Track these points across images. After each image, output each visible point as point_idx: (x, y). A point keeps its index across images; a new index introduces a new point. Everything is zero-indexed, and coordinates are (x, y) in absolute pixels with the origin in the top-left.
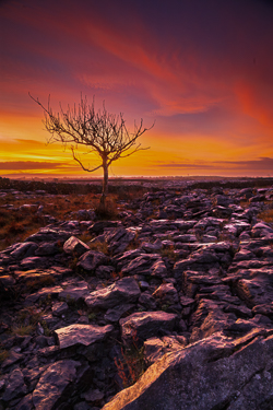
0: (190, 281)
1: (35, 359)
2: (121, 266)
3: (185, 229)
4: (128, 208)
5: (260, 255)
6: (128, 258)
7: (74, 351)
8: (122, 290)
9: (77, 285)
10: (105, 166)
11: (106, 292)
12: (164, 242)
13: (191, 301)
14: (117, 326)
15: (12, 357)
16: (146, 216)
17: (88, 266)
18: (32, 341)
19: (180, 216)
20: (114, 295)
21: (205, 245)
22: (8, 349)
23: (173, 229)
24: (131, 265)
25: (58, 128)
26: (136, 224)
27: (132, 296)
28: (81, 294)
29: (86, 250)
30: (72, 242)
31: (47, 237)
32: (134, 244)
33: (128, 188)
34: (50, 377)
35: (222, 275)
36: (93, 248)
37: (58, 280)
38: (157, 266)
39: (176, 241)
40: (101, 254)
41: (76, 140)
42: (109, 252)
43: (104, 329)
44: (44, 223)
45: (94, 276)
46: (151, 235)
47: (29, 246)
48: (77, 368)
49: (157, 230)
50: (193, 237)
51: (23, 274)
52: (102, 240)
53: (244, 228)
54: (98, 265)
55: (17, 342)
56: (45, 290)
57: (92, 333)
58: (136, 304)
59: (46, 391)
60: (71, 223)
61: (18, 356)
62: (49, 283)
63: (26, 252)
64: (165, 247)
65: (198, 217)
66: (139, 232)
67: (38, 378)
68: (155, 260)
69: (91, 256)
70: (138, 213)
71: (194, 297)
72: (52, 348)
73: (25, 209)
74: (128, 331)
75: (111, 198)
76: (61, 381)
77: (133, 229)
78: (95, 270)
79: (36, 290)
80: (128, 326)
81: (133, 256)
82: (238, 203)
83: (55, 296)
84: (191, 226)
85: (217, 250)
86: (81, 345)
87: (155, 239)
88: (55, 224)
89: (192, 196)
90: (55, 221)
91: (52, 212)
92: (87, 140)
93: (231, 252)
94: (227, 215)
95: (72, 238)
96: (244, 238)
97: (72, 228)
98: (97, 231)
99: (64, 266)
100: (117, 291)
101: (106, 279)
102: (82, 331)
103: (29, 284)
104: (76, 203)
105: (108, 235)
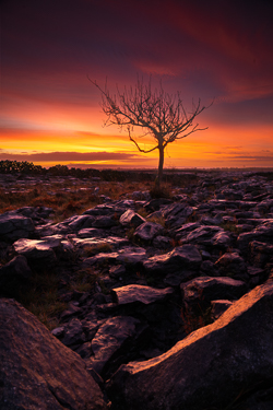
0: (258, 251)
1: (93, 313)
2: (180, 237)
3: (249, 207)
4: (182, 192)
6: (188, 230)
7: (131, 308)
8: (183, 255)
9: (135, 251)
11: (166, 257)
12: (225, 218)
13: (260, 270)
14: (178, 291)
15: (71, 309)
16: (202, 199)
17: (144, 235)
18: (89, 298)
19: (239, 198)
20: (173, 259)
21: (272, 220)
22: (67, 302)
23: (233, 208)
24: (190, 236)
26: (192, 205)
27: (193, 263)
28: (139, 259)
29: (143, 222)
30: (128, 215)
31: (104, 211)
32: (193, 217)
33: (183, 177)
34: (108, 329)
37: (117, 247)
38: (220, 235)
39: (237, 217)
40: (160, 227)
42: (167, 225)
43: (165, 291)
44: (103, 201)
45: (152, 245)
46: (209, 212)
47: (86, 219)
48: (137, 325)
49: (217, 207)
50: (257, 214)
51: (81, 240)
52: (160, 214)
54: (155, 236)
55: (76, 297)
56: (102, 255)
57: (151, 293)
58: (197, 270)
59: (105, 341)
60: (126, 201)
61: (76, 309)
62: (106, 249)
63: (82, 224)
64: (226, 222)
65: (260, 200)
67: (96, 329)
68: (217, 231)
69: (148, 227)
70: (194, 196)
71: (262, 267)
72: (110, 305)
73: (80, 191)
74: (191, 294)
75: (165, 185)
76: (120, 334)
78: (152, 240)
79: (94, 255)
80: (192, 289)
81: (194, 228)
83: (112, 261)
84: (254, 206)
86: (140, 303)
87: (214, 215)
88: (110, 202)
89: (251, 182)
90: (110, 200)
91: (107, 194)
95: (129, 211)
97: (128, 206)
99: (121, 237)
100: (178, 256)
101: (165, 248)
102: (141, 290)
103: (86, 249)
104: (130, 188)
105: (165, 209)
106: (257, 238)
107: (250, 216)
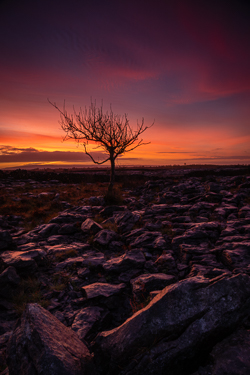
0: (184, 252)
1: (70, 306)
2: (129, 242)
3: (181, 212)
4: (131, 194)
5: (242, 232)
6: (136, 235)
7: (96, 301)
8: (131, 258)
9: (96, 256)
10: (112, 159)
11: (119, 260)
12: (164, 222)
13: (185, 266)
14: (129, 285)
15: (53, 305)
16: (148, 202)
17: (102, 242)
18: (65, 295)
19: (177, 201)
20: (125, 262)
21: (197, 225)
22: (49, 299)
23: (171, 212)
24: (137, 240)
25: (71, 127)
26: (139, 208)
27: (139, 263)
28: (99, 262)
29: (100, 229)
30: (88, 223)
31: (67, 219)
32: (139, 224)
33: (131, 177)
34: (82, 317)
35: (210, 247)
36: (105, 228)
37: (81, 252)
38: (158, 240)
39: (173, 221)
40: (113, 232)
41: (87, 137)
42: (119, 231)
43: (120, 286)
44: (62, 208)
45: (109, 250)
46: (152, 217)
47: (53, 226)
48: (101, 312)
49: (158, 213)
50: (188, 218)
51: (52, 248)
52: (113, 221)
53: (232, 211)
54: (110, 241)
55: (55, 295)
56: (70, 260)
57: (110, 288)
58: (142, 269)
59: (81, 325)
60: (85, 208)
61: (57, 304)
62: (72, 254)
63: (50, 232)
64: (165, 226)
65: (193, 202)
66: (143, 215)
67: (74, 318)
68: (157, 236)
69: (105, 235)
70: (141, 200)
71: (187, 264)
72: (81, 299)
74: (138, 287)
75: (116, 187)
76: (90, 319)
77: (137, 213)
78: (108, 245)
79: (63, 260)
80: (138, 284)
81: (139, 233)
82: (228, 189)
83: (79, 264)
84: (186, 210)
85: (207, 228)
86: (103, 296)
87: (156, 220)
88: (71, 209)
89: (188, 183)
90: (70, 206)
91: (67, 199)
92: (96, 137)
93: (219, 230)
94: (219, 200)
95: (88, 220)
96: (231, 218)
97: (85, 212)
98: (107, 215)
99: (83, 242)
100: (128, 259)
101: (118, 251)
102: (103, 287)
103: (57, 255)
105: (117, 217)
106: (186, 240)
107: (183, 221)
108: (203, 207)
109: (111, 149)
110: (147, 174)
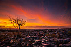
2: (21, 45)
4: (23, 34)
5: (45, 42)
10: (19, 27)
16: (26, 36)
17: (14, 46)
19: (32, 36)
21: (36, 41)
23: (31, 38)
24: (23, 45)
26: (24, 37)
30: (12, 41)
31: (7, 40)
32: (24, 41)
33: (24, 31)
35: (39, 46)
36: (16, 42)
38: (28, 45)
40: (17, 43)
42: (19, 43)
44: (7, 38)
47: (3, 42)
49: (28, 38)
52: (18, 40)
53: (43, 37)
54: (17, 46)
60: (12, 37)
65: (35, 36)
66: (25, 39)
68: (27, 44)
69: (15, 44)
70: (25, 35)
73: (3, 35)
75: (20, 33)
77: (24, 38)
81: (24, 43)
82: (42, 33)
84: (34, 37)
85: (38, 41)
87: (28, 40)
88: (9, 38)
89: (34, 32)
91: (8, 35)
92: (16, 22)
93: (41, 42)
94: (40, 35)
96: (43, 39)
97: (12, 38)
104: (14, 34)
106: (34, 44)
107: (33, 40)
108: (37, 37)
109: (19, 25)
110: (27, 30)
